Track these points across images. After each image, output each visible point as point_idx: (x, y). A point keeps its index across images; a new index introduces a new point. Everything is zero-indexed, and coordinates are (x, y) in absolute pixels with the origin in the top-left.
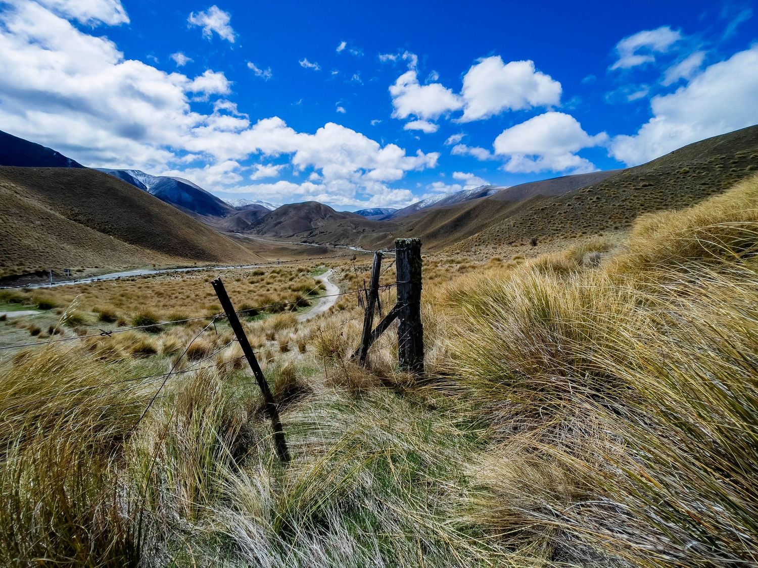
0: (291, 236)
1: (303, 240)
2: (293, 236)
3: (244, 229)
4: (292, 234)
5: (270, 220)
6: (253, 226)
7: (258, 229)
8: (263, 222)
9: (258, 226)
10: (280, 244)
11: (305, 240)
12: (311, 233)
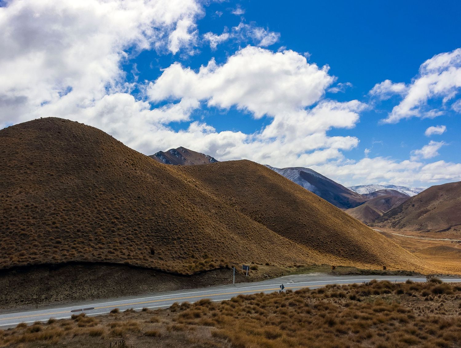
2: (448, 230)
3: (374, 221)
4: (445, 226)
5: (410, 208)
7: (393, 221)
8: (400, 212)
9: (393, 217)
10: (430, 241)
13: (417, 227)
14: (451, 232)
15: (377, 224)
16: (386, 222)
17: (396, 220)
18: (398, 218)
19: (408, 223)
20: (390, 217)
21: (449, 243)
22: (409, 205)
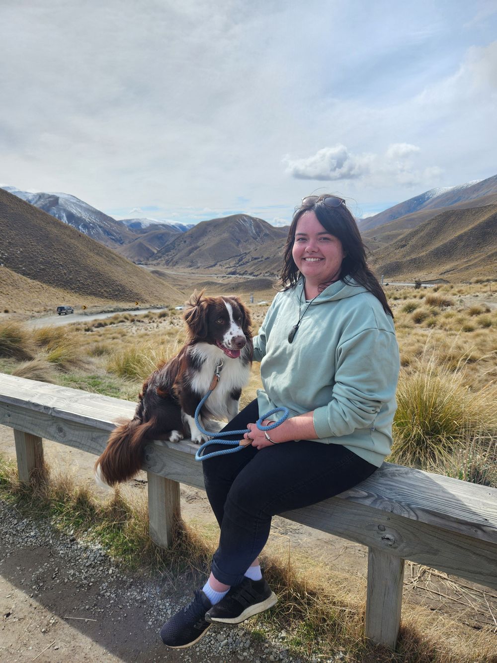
2: (214, 265)
3: (148, 259)
4: (212, 262)
6: (160, 255)
7: (167, 258)
8: (173, 249)
9: (167, 254)
10: (199, 278)
11: (233, 271)
12: (240, 261)
13: (189, 264)
14: (217, 267)
15: (151, 263)
16: (159, 260)
17: (170, 257)
18: (171, 255)
19: (180, 260)
20: (163, 254)
21: (214, 279)
22: (181, 241)
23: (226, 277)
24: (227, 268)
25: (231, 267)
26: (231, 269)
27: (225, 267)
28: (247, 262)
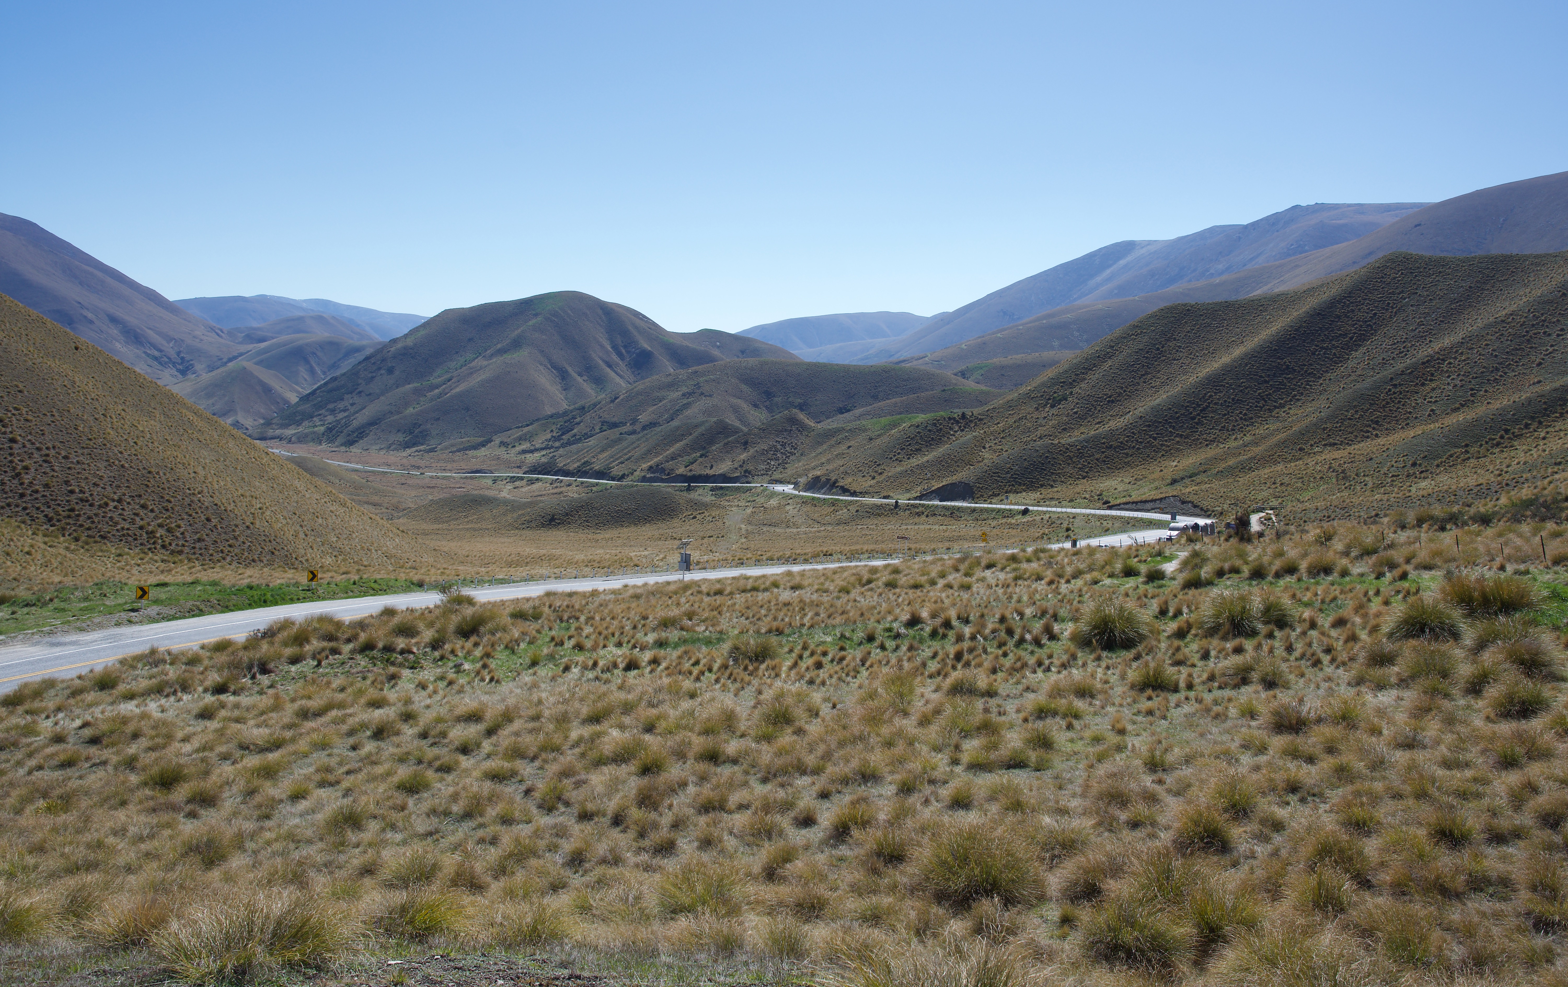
0: (476, 447)
1: (532, 459)
2: (483, 445)
3: (269, 421)
4: (477, 435)
5: (382, 379)
6: (307, 407)
7: (330, 418)
8: (352, 392)
9: (331, 406)
10: (435, 481)
11: (544, 460)
12: (565, 431)
13: (401, 438)
14: (493, 449)
15: (278, 432)
16: (305, 424)
17: (341, 416)
18: (344, 411)
19: (374, 427)
20: (319, 406)
21: (483, 486)
22: (380, 369)
23: (522, 479)
24: (524, 452)
25: (537, 450)
26: (537, 455)
27: (519, 448)
28: (587, 436)
